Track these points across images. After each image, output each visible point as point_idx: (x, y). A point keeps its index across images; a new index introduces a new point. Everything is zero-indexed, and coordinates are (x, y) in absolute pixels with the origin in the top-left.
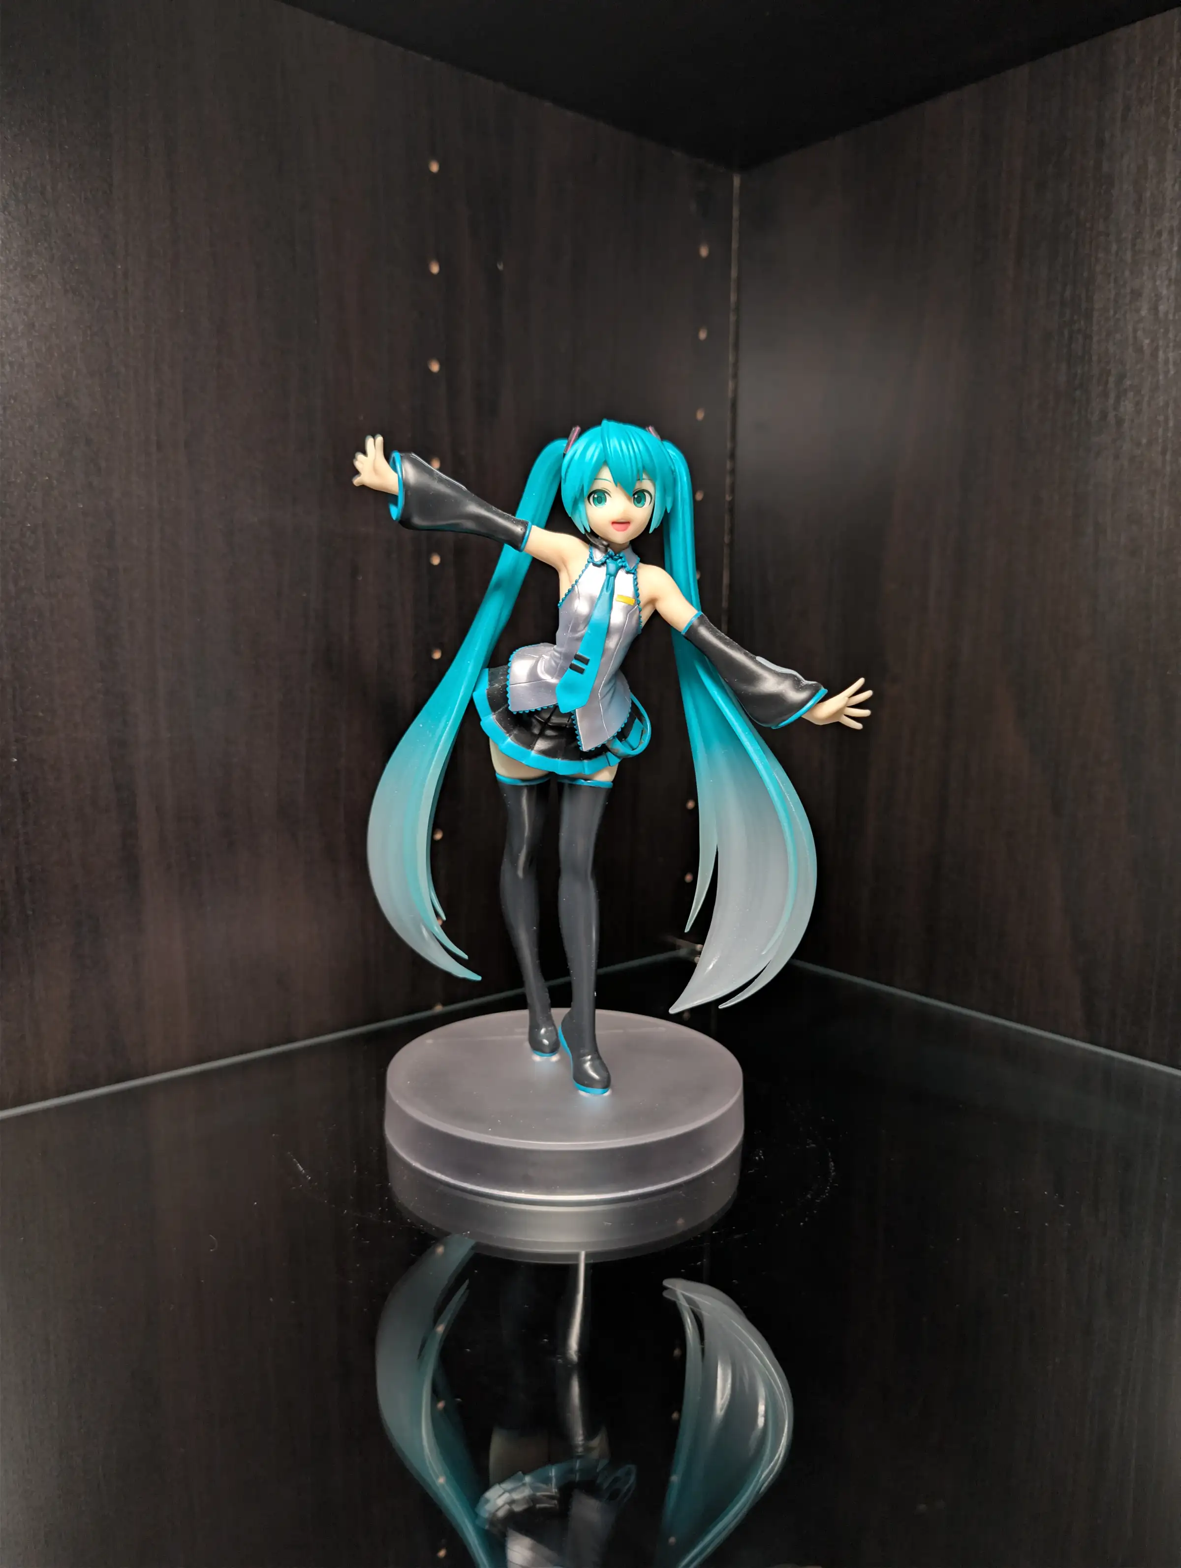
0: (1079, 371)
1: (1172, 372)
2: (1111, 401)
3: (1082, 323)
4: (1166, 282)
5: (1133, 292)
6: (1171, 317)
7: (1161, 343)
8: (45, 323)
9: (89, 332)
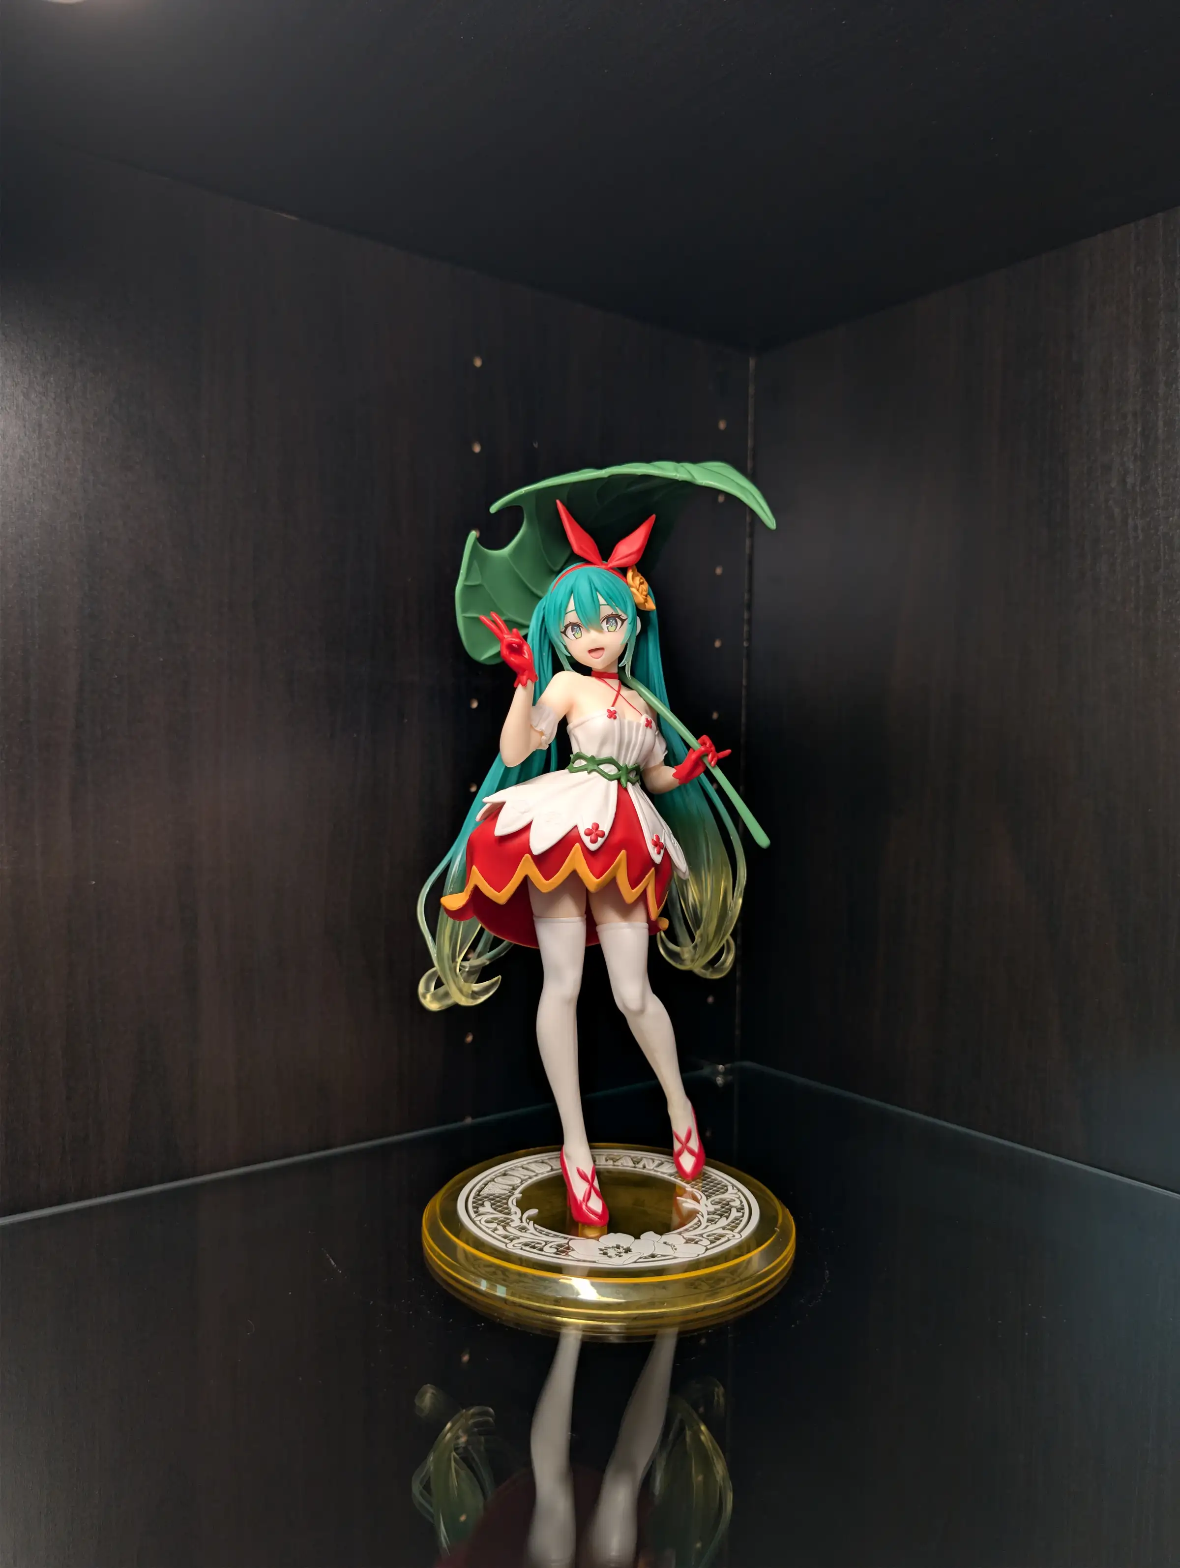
0: (1059, 535)
1: (1141, 537)
2: (1089, 562)
3: (1060, 492)
4: (1133, 458)
5: (1103, 466)
6: (1138, 489)
7: (1129, 511)
8: (138, 505)
9: (175, 512)
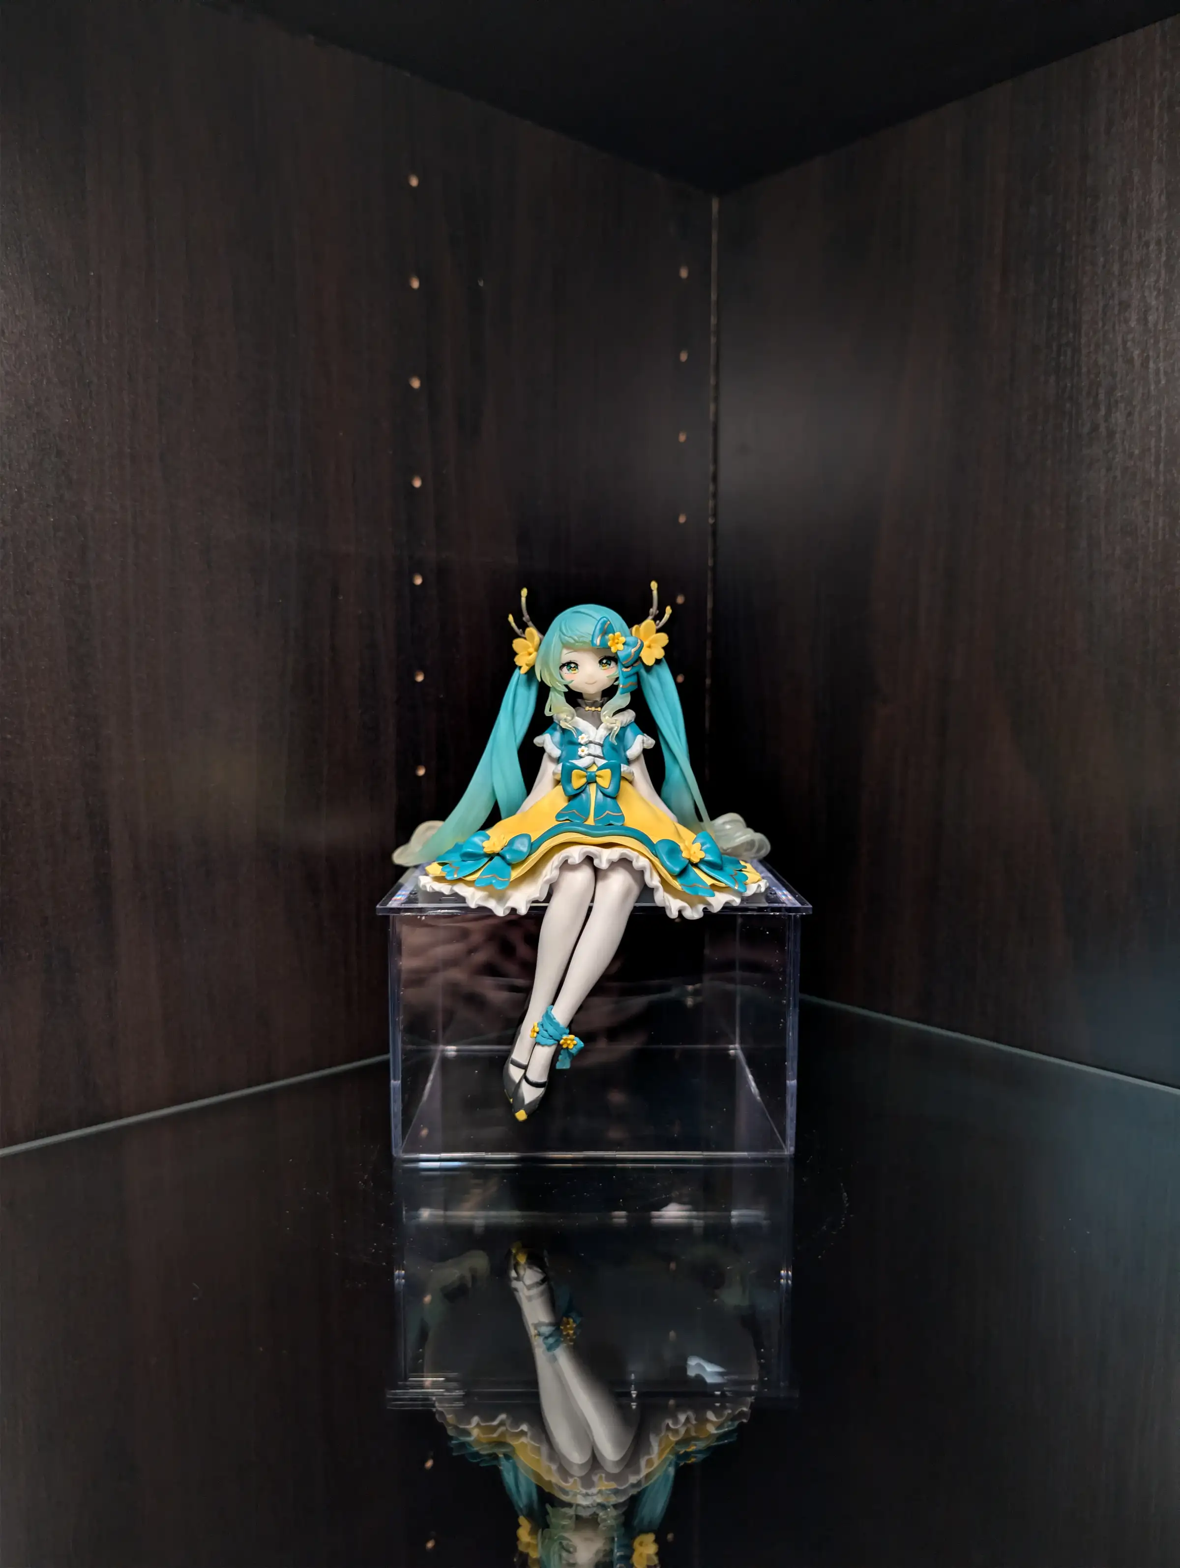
0: (1069, 385)
1: (1163, 382)
2: (1103, 412)
3: (1071, 335)
4: (1155, 293)
5: (1120, 303)
6: (1160, 327)
7: (1151, 353)
8: (15, 331)
9: (60, 340)
